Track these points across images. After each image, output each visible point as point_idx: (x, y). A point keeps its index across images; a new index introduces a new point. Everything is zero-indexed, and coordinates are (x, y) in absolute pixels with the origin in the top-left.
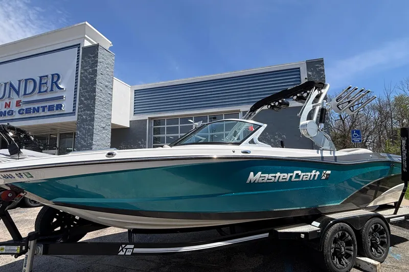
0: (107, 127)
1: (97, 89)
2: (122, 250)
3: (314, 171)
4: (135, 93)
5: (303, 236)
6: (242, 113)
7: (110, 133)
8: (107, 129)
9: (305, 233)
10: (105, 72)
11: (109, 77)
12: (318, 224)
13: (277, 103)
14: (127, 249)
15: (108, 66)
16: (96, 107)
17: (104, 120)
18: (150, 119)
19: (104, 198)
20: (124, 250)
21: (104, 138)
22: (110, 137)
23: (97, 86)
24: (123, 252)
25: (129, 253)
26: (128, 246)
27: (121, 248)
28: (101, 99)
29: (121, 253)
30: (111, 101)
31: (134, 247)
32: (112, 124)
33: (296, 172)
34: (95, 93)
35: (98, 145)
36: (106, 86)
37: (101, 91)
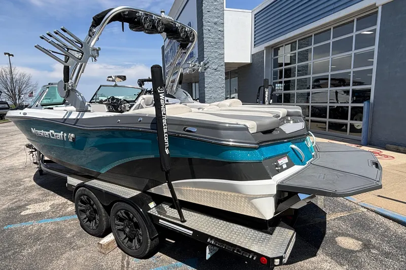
0: (220, 68)
1: (204, 31)
3: (62, 132)
4: (255, 18)
8: (219, 71)
10: (213, 7)
11: (218, 12)
17: (216, 61)
18: (267, 48)
21: (217, 80)
22: (224, 78)
28: (210, 40)
30: (222, 38)
33: (51, 131)
34: (203, 35)
35: (210, 88)
36: (215, 23)
37: (209, 30)
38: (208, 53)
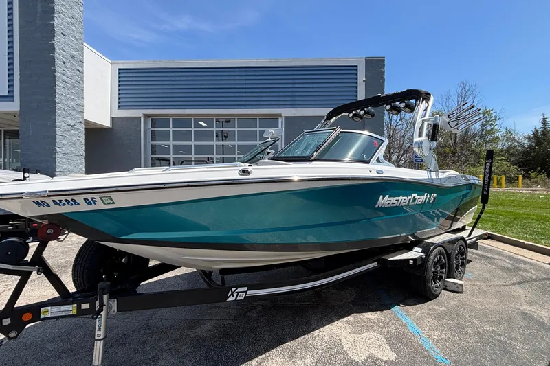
0: (77, 126)
1: (56, 60)
2: (232, 294)
3: (426, 194)
4: (119, 73)
5: (411, 262)
6: (283, 118)
7: (84, 136)
8: (77, 129)
9: (415, 260)
10: (69, 31)
11: (76, 41)
12: (420, 250)
13: (362, 112)
14: (238, 293)
15: (73, 21)
16: (57, 91)
17: (73, 113)
18: (146, 116)
19: (209, 230)
20: (235, 295)
21: (74, 143)
22: (83, 142)
23: (56, 55)
24: (233, 296)
25: (241, 298)
26: (240, 289)
27: (230, 293)
28: (66, 79)
29: (231, 299)
30: (81, 82)
31: (248, 290)
32: (86, 122)
33: (414, 195)
34: (54, 65)
35: (65, 154)
36: (73, 57)
37: (64, 63)
38: (63, 97)
